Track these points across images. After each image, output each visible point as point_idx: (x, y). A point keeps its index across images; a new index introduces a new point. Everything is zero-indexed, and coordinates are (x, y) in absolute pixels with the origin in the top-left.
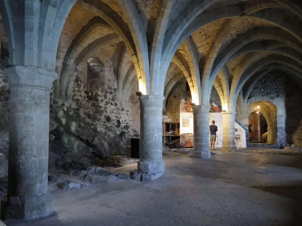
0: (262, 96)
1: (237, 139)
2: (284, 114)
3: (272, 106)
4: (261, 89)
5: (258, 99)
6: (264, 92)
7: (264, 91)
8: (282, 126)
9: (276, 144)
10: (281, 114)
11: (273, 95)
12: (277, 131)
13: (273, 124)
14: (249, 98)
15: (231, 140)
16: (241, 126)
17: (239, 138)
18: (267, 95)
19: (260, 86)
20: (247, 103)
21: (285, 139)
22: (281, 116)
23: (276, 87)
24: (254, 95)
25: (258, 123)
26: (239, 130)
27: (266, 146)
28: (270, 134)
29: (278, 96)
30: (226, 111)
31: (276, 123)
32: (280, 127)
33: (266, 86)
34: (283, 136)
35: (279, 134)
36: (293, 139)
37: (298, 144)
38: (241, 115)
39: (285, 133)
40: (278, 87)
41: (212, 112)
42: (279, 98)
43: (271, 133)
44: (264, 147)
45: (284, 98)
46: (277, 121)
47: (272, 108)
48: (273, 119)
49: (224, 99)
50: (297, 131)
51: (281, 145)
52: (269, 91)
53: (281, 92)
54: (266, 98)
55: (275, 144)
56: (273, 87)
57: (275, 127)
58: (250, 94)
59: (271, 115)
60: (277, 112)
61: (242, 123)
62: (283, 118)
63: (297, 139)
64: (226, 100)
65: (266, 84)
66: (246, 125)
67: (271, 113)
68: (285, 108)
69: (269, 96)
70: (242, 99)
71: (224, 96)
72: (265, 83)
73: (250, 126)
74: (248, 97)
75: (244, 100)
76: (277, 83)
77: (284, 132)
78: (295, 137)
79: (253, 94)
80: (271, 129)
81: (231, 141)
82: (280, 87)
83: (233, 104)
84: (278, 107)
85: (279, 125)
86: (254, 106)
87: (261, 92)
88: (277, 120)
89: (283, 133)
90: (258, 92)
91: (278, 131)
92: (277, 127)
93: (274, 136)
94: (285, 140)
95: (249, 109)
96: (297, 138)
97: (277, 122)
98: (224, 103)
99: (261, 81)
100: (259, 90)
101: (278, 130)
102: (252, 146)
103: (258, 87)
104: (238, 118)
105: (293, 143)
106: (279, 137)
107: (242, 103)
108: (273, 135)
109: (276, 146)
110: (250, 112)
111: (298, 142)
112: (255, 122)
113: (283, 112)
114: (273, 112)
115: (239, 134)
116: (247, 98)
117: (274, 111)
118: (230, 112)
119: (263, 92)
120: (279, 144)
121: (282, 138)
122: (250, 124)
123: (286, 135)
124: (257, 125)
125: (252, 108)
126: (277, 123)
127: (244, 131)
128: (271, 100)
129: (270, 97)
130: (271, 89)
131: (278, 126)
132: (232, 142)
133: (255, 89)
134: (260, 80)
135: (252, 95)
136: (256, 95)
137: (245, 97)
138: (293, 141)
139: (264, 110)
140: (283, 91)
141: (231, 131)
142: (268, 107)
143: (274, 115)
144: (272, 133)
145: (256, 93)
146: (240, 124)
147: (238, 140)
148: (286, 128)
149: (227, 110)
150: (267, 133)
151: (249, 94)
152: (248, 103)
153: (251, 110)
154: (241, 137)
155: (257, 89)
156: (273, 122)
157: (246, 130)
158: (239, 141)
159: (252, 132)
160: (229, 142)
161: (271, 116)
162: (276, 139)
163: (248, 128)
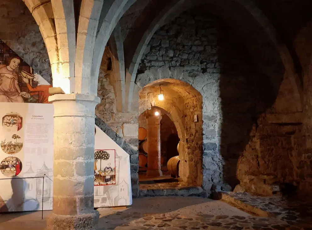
0: (170, 68)
1: (107, 181)
2: (217, 112)
3: (191, 96)
4: (167, 51)
5: (160, 75)
6: (175, 59)
7: (174, 56)
8: (213, 141)
9: (202, 187)
10: (212, 114)
11: (196, 68)
12: (202, 153)
13: (192, 137)
14: (140, 71)
15: (77, 194)
16: (119, 144)
17: (113, 177)
18: (180, 65)
19: (165, 44)
20: (135, 82)
21: (220, 173)
22: (212, 118)
23: (201, 49)
24: (153, 63)
25: (156, 136)
26: (111, 153)
27: (180, 192)
28: (186, 161)
29: (204, 71)
30: (62, 93)
31: (200, 134)
32: (211, 143)
33: (178, 44)
34: (216, 166)
35: (207, 160)
36: (238, 172)
37: (253, 187)
38: (120, 115)
39: (221, 158)
40: (205, 50)
41: (31, 102)
42: (206, 76)
43: (187, 159)
44: (176, 195)
45: (217, 76)
46: (202, 129)
47: (190, 100)
48: (193, 125)
49: (57, 50)
50: (246, 153)
51: (213, 188)
52: (185, 57)
53: (212, 62)
54: (180, 75)
55: (200, 188)
56: (194, 48)
57: (197, 144)
58: (143, 61)
59: (189, 117)
60: (202, 108)
61: (121, 135)
62: (216, 121)
63: (247, 173)
64: (64, 54)
65: (179, 40)
66: (132, 141)
67: (188, 112)
68: (220, 100)
69: (186, 68)
70: (122, 73)
71: (56, 39)
72: (176, 36)
73: (141, 142)
74: (136, 67)
75: (128, 74)
76: (203, 39)
77: (218, 157)
78: (242, 168)
79: (150, 61)
80: (189, 148)
81: (77, 197)
82: (208, 49)
83: (88, 71)
84: (204, 95)
85: (207, 138)
86: (151, 94)
87: (168, 59)
88: (204, 127)
89: (215, 159)
90: (160, 59)
91: (206, 154)
92: (202, 143)
93: (196, 166)
94: (222, 176)
95: (139, 100)
96: (247, 169)
97: (204, 132)
98: (58, 63)
99: (167, 31)
100: (162, 52)
101: (205, 151)
102: (146, 196)
103: (160, 44)
104: (112, 121)
105: (238, 182)
106: (207, 169)
107: (123, 82)
108: (193, 163)
109: (201, 190)
110: (142, 108)
111: (251, 180)
112: (152, 135)
113: (216, 109)
114: (191, 110)
115: (113, 167)
116: (135, 72)
117: (194, 107)
118: (78, 95)
119: (172, 58)
120: (208, 186)
121: (215, 171)
122: (142, 139)
123: (224, 164)
124: (156, 141)
125: (146, 99)
126: (203, 134)
127: (126, 156)
128: (191, 79)
129: (187, 71)
130: (189, 54)
131: (205, 141)
132: (81, 200)
133: (153, 51)
134: (166, 28)
135: (147, 65)
136: (157, 64)
137: (130, 68)
138: (239, 177)
139: (173, 104)
140: (216, 58)
141: (81, 160)
142: (181, 99)
143: (195, 117)
144: (191, 160)
145: (157, 60)
146: (116, 138)
147: (109, 183)
148: (222, 146)
149: (67, 90)
150: (177, 157)
151: (139, 60)
152: (138, 84)
153: (143, 103)
154: (117, 174)
155: (159, 50)
156: (193, 131)
157: (131, 153)
158: (113, 187)
159: (146, 154)
160: (72, 203)
161: (187, 119)
162: (202, 173)
163: (136, 148)
